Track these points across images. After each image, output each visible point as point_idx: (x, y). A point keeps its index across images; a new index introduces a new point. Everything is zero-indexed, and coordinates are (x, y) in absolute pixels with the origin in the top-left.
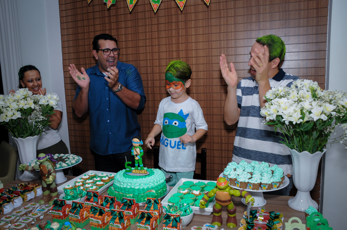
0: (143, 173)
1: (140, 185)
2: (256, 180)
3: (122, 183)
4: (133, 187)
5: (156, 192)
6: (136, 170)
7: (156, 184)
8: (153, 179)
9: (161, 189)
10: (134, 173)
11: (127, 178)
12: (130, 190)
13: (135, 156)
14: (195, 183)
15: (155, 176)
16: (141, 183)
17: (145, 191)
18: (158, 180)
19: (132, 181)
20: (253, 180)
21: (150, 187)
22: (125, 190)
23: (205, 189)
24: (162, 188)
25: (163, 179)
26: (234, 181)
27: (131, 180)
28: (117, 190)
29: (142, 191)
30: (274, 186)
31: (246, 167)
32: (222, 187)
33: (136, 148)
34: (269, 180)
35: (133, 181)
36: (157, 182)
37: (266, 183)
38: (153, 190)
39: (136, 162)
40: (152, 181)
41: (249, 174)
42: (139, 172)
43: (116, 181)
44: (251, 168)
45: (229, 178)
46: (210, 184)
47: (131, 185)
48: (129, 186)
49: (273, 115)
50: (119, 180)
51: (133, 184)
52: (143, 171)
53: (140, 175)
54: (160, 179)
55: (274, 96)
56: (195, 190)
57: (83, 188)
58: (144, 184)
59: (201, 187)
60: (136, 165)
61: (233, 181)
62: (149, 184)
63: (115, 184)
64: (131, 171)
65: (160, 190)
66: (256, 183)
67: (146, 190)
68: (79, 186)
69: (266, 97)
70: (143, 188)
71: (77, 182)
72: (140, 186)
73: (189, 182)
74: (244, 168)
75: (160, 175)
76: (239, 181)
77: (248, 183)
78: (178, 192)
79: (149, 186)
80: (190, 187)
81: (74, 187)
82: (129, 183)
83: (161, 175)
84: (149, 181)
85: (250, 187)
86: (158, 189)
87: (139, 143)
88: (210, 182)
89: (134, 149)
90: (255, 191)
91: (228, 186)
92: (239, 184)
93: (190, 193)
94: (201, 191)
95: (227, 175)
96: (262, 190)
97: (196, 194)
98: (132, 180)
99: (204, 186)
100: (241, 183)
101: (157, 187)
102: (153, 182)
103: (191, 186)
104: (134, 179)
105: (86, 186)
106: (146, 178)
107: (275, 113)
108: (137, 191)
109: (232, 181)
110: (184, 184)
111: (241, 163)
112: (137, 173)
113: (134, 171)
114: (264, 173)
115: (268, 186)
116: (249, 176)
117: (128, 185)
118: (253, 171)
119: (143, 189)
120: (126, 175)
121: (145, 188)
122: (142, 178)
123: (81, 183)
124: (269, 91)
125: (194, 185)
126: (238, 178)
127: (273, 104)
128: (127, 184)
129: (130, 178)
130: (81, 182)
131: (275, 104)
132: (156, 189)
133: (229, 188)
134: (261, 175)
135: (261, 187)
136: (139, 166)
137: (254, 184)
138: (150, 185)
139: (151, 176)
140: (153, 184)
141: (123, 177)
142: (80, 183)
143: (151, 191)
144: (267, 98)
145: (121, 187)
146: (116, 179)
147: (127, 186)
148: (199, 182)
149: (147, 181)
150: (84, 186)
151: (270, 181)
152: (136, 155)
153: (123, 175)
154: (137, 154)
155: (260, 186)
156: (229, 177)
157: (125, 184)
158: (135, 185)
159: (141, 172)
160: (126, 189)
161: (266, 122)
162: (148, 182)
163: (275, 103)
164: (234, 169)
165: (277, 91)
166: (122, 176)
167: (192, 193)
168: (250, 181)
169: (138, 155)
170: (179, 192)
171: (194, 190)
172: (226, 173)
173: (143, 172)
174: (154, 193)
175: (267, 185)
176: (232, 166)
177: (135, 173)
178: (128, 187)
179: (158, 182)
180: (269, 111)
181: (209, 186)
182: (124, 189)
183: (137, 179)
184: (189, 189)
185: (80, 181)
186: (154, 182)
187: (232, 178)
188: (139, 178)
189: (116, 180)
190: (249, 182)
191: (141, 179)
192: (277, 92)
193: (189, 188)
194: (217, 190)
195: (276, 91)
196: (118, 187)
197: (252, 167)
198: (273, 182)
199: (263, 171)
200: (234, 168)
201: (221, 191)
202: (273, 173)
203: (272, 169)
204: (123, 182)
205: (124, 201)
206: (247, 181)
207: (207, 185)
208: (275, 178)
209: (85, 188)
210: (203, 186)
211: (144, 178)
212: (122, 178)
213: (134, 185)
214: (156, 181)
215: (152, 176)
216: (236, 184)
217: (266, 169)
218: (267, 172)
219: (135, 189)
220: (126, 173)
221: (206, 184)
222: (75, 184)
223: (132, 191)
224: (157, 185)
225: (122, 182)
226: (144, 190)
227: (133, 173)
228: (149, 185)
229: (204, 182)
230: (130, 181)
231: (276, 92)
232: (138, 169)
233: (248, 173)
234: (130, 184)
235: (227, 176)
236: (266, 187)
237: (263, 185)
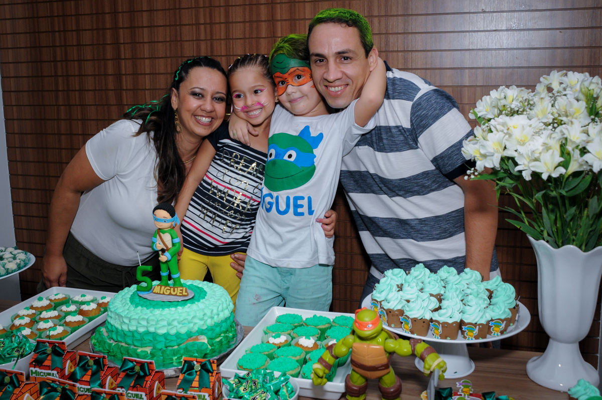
0: (178, 294)
1: (169, 324)
2: (450, 314)
3: (126, 321)
4: (152, 329)
5: (210, 340)
6: (163, 287)
7: (209, 322)
8: (203, 310)
9: (223, 335)
10: (157, 293)
11: (140, 308)
12: (145, 338)
13: (160, 253)
14: (304, 319)
15: (207, 302)
16: (172, 319)
17: (183, 339)
18: (215, 311)
19: (151, 314)
20: (444, 314)
21: (196, 328)
22: (133, 336)
23: (328, 333)
24: (226, 332)
25: (227, 308)
26: (397, 315)
27: (148, 311)
28: (114, 337)
29: (174, 338)
30: (493, 330)
31: (427, 280)
32: (367, 332)
33: (163, 233)
34: (481, 314)
35: (154, 315)
36: (212, 318)
37: (474, 322)
38: (203, 337)
39: (163, 267)
40: (200, 315)
41: (434, 299)
42: (169, 291)
43: (113, 315)
44: (437, 285)
45: (385, 308)
46: (341, 323)
47: (149, 325)
48: (144, 326)
49: (493, 156)
50: (119, 311)
51: (154, 323)
52: (179, 289)
53: (172, 298)
54: (220, 308)
55: (496, 111)
56: (304, 337)
57: (32, 332)
58: (179, 323)
59: (320, 329)
60: (164, 274)
61: (395, 316)
62: (192, 322)
63: (108, 323)
64: (149, 289)
65: (220, 335)
66: (450, 321)
67: (185, 337)
68: (19, 328)
69: (475, 114)
70: (178, 332)
71: (18, 316)
72: (170, 327)
73: (290, 315)
74: (423, 283)
75: (219, 299)
76: (408, 318)
77: (431, 320)
78: (262, 342)
79: (193, 328)
80: (293, 329)
81: (9, 330)
82: (143, 319)
83: (223, 300)
84: (192, 314)
85: (436, 331)
86: (214, 335)
87: (169, 221)
88: (342, 316)
89: (158, 236)
90: (448, 341)
91: (383, 330)
92: (410, 324)
93: (293, 343)
94: (319, 339)
95: (380, 302)
96: (465, 337)
97: (306, 346)
98: (151, 312)
99: (327, 326)
100: (414, 320)
101: (212, 329)
102: (202, 316)
103: (296, 327)
104: (156, 310)
105: (38, 327)
106: (186, 307)
107: (497, 152)
108: (163, 339)
109: (393, 315)
110: (279, 320)
111: (415, 271)
112: (164, 294)
113: (157, 290)
114: (470, 297)
115: (479, 330)
116: (434, 303)
117: (139, 325)
118: (442, 292)
119: (178, 335)
120: (137, 299)
121: (183, 331)
122: (176, 306)
123: (27, 320)
124: (483, 98)
125: (304, 324)
126: (407, 309)
127: (493, 129)
128: (139, 323)
129: (146, 306)
130: (27, 316)
131: (497, 130)
132: (210, 333)
133: (384, 335)
134: (462, 301)
135: (463, 332)
136: (170, 278)
137: (445, 325)
138: (195, 324)
139: (199, 301)
140: (202, 323)
141: (130, 304)
142: (24, 318)
143: (197, 339)
144: (479, 115)
145: (123, 331)
146: (112, 310)
147: (137, 327)
148: (315, 316)
149: (189, 315)
150: (34, 327)
151: (484, 317)
152: (163, 251)
153: (130, 301)
154: (165, 248)
155: (461, 328)
156: (386, 306)
157: (134, 323)
158: (158, 326)
159: (174, 291)
160: (136, 335)
161: (476, 173)
162: (190, 318)
163: (499, 127)
164: (398, 285)
165: (502, 99)
166: (128, 302)
167: (297, 344)
168: (436, 316)
169: (168, 249)
170: (265, 341)
171: (302, 336)
172: (378, 295)
173: (179, 291)
174: (204, 343)
175: (478, 327)
176: (394, 277)
177: (160, 294)
178: (141, 330)
179: (216, 317)
180: (483, 146)
181: (338, 326)
182: (130, 334)
183: (163, 309)
184: (290, 334)
185: (26, 314)
186: (206, 318)
187: (392, 308)
188: (169, 307)
189: (111, 312)
190: (434, 319)
191: (173, 309)
192: (503, 102)
193: (289, 332)
194: (354, 341)
195: (500, 100)
196: (117, 329)
197: (442, 282)
198: (492, 320)
199: (468, 291)
200: (399, 283)
201: (364, 342)
202: (490, 297)
203: (489, 288)
204: (129, 316)
205: (127, 365)
206: (428, 317)
207: (333, 324)
208: (497, 310)
209: (37, 332)
210: (323, 327)
211: (179, 308)
212: (127, 307)
213: (156, 324)
214: (209, 314)
215: (201, 301)
216: (402, 323)
217: (473, 286)
218: (476, 295)
219: (158, 334)
220: (138, 292)
221: (332, 320)
222: (12, 321)
223: (152, 339)
224: (213, 323)
225: (127, 317)
226: (180, 338)
227: (155, 293)
228: (191, 325)
229: (327, 317)
230: (146, 314)
231: (501, 101)
232: (167, 285)
233: (431, 295)
234: (144, 323)
235: (381, 305)
236: (474, 332)
237: (466, 327)
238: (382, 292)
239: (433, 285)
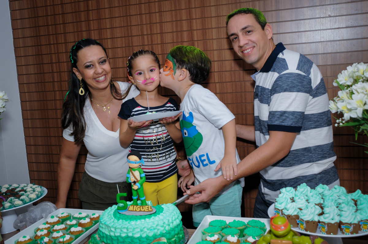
0: (146, 210)
1: (141, 231)
2: (331, 217)
3: (113, 229)
4: (130, 235)
5: (168, 240)
6: (135, 207)
7: (167, 228)
8: (163, 220)
9: (176, 236)
10: (131, 211)
11: (121, 220)
12: (126, 240)
13: (133, 184)
14: (228, 223)
15: (164, 215)
16: (143, 227)
17: (151, 240)
18: (170, 221)
19: (129, 225)
20: (328, 217)
21: (159, 233)
22: (118, 240)
23: (246, 232)
24: (177, 234)
25: (178, 218)
26: (294, 219)
27: (127, 222)
28: (105, 241)
29: (145, 240)
30: (363, 227)
31: (310, 194)
33: (134, 171)
34: (354, 216)
35: (131, 225)
36: (169, 225)
37: (349, 222)
38: (163, 238)
39: (134, 193)
40: (161, 223)
41: (317, 207)
42: (139, 209)
43: (104, 226)
44: (318, 197)
45: (286, 214)
46: (253, 224)
47: (128, 232)
48: (125, 233)
49: (356, 109)
50: (108, 223)
51: (132, 230)
52: (146, 207)
53: (142, 213)
54: (174, 218)
55: (352, 81)
56: (230, 236)
57: (49, 240)
58: (148, 229)
59: (239, 230)
60: (135, 197)
61: (294, 220)
62: (156, 229)
63: (100, 231)
64: (125, 208)
65: (174, 237)
66: (333, 222)
67: (152, 239)
68: (41, 237)
69: (338, 83)
70: (147, 235)
71: (38, 229)
72: (142, 232)
73: (218, 221)
74: (307, 196)
75: (172, 213)
76: (303, 220)
77: (319, 222)
78: (202, 240)
79: (157, 232)
80: (222, 230)
81: (34, 239)
82: (124, 228)
83: (175, 213)
84: (156, 223)
85: (323, 229)
86: (171, 237)
87: (138, 163)
88: (253, 220)
89: (131, 173)
90: (332, 236)
92: (305, 225)
93: (223, 239)
94: (240, 236)
95: (282, 210)
96: (343, 233)
97: (232, 241)
98: (129, 223)
99: (244, 227)
100: (307, 222)
101: (169, 232)
102: (162, 224)
103: (223, 229)
104: (132, 221)
105: (53, 236)
106: (151, 218)
107: (360, 107)
108: (138, 241)
109: (291, 219)
110: (211, 225)
111: (300, 188)
112: (136, 211)
113: (131, 208)
114: (343, 205)
115: (354, 228)
116: (319, 210)
117: (122, 232)
118: (322, 202)
119: (147, 238)
120: (118, 215)
121: (151, 234)
122: (145, 218)
123: (45, 232)
124: (342, 72)
125: (227, 227)
126: (302, 214)
127: (354, 92)
128: (121, 231)
129: (125, 219)
130: (45, 229)
131: (358, 92)
132: (168, 235)
133: (292, 233)
134: (337, 207)
135: (341, 230)
137: (329, 225)
138: (158, 229)
139: (159, 214)
140: (162, 229)
141: (114, 218)
142: (43, 231)
143: (160, 240)
144: (341, 83)
145: (110, 236)
146: (103, 223)
147: (120, 234)
148: (234, 221)
149: (154, 224)
150: (50, 236)
151: (356, 219)
152: (135, 182)
153: (114, 216)
154: (136, 181)
155: (340, 227)
156: (286, 213)
157: (118, 231)
158: (134, 232)
159: (143, 208)
160: (120, 238)
161: (344, 122)
162: (155, 226)
163: (359, 90)
164: (290, 198)
165: (356, 72)
166: (113, 217)
167: (226, 241)
168: (322, 219)
169: (138, 181)
170: (204, 239)
171: (228, 235)
172: (279, 206)
173: (146, 208)
174: (165, 242)
175: (352, 226)
176: (287, 193)
177: (133, 211)
178: (123, 235)
179: (171, 224)
180: (349, 103)
181: (251, 228)
182: (115, 238)
183: (136, 221)
184: (220, 234)
185: (44, 228)
186: (165, 225)
187: (290, 214)
188: (140, 219)
189: (102, 224)
190: (321, 220)
191: (143, 220)
192: (357, 74)
193: (219, 232)
194: (271, 238)
195: (354, 72)
196: (107, 235)
197: (320, 195)
198: (362, 221)
199: (340, 201)
200: (291, 197)
201: (278, 239)
202: (356, 204)
203: (353, 198)
204: (115, 226)
206: (316, 219)
207: (248, 226)
208: (364, 214)
209: (53, 240)
210: (241, 228)
211: (147, 219)
212: (112, 220)
213: (133, 231)
214: (167, 222)
215: (161, 214)
216: (298, 224)
217: (343, 197)
218: (347, 203)
219: (134, 238)
220: (119, 211)
221: (246, 223)
222: (35, 233)
223: (130, 241)
224: (170, 229)
225: (113, 227)
226: (149, 239)
227: (130, 211)
228: (156, 231)
229: (243, 221)
230: (125, 225)
231: (356, 73)
232: (137, 205)
233: (316, 204)
234: (125, 230)
235: (282, 212)
236: (350, 229)
237: (344, 226)
238: (282, 203)
239: (315, 197)
